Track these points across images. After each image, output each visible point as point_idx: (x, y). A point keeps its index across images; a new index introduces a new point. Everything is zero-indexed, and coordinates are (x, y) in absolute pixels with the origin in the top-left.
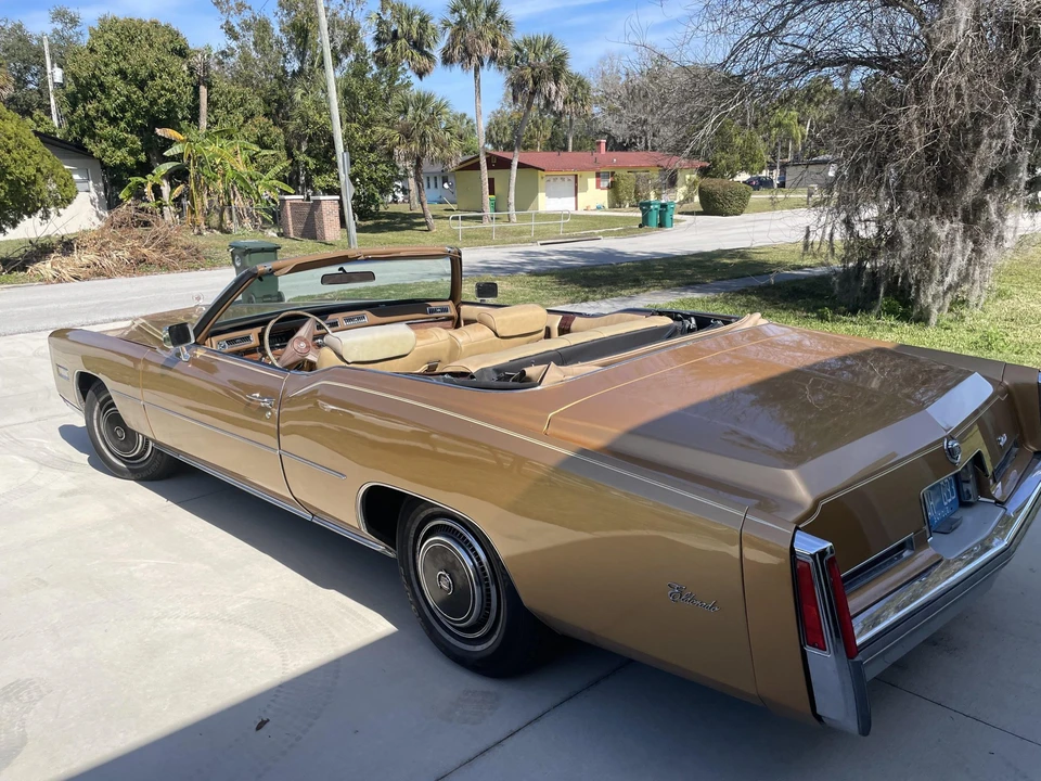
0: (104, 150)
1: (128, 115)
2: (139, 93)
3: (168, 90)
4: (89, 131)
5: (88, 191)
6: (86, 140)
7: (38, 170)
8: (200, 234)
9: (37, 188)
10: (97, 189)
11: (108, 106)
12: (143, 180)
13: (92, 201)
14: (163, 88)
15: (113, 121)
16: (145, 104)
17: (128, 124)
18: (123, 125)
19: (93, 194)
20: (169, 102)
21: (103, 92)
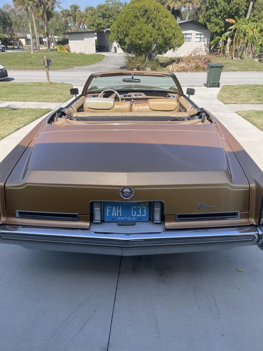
0: (212, 27)
1: (222, 14)
2: (227, 5)
3: (237, 4)
4: (209, 20)
5: (205, 41)
6: (207, 23)
7: (174, 35)
8: (232, 58)
9: (171, 41)
10: (208, 41)
11: (217, 11)
12: (220, 38)
13: (205, 45)
14: (236, 3)
15: (217, 16)
16: (228, 9)
17: (221, 17)
18: (220, 17)
19: (206, 42)
20: (236, 9)
21: (216, 5)
